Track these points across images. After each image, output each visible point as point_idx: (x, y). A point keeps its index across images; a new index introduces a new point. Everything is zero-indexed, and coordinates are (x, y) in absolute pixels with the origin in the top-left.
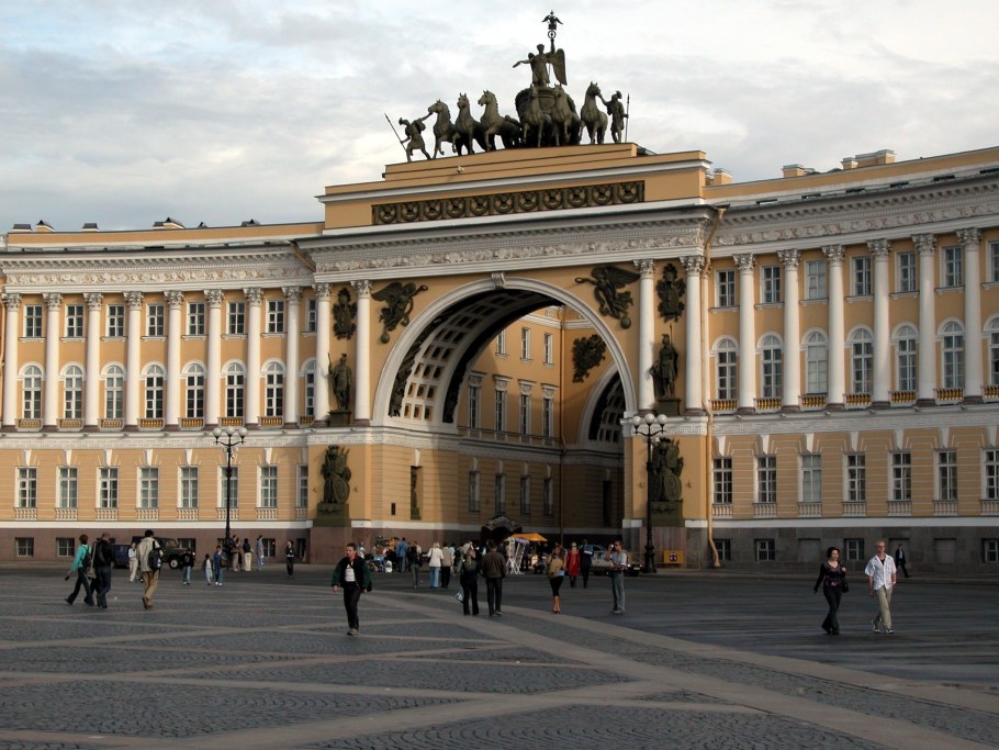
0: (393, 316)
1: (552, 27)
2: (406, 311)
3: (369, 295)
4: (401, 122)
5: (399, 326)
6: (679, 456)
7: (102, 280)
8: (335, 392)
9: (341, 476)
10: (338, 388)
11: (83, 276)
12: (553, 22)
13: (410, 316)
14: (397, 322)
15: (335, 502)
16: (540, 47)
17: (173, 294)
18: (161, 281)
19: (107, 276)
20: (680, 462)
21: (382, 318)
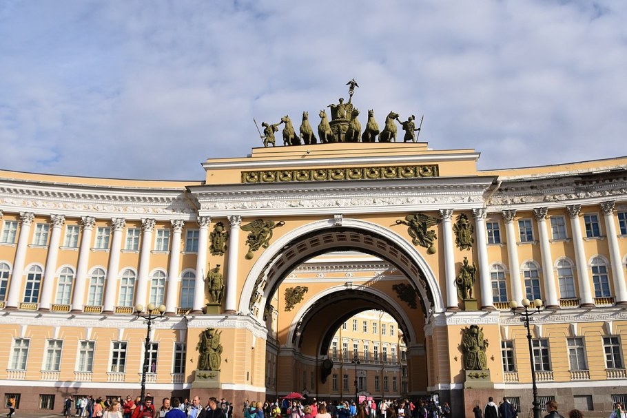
0: (256, 241)
1: (352, 88)
2: (267, 238)
3: (239, 227)
4: (263, 125)
5: (261, 248)
6: (484, 339)
7: (36, 205)
8: (210, 291)
9: (215, 350)
10: (214, 288)
11: (21, 201)
12: (353, 85)
13: (270, 242)
14: (260, 245)
15: (210, 370)
16: (341, 100)
17: (89, 219)
18: (81, 209)
19: (39, 203)
20: (485, 343)
21: (248, 242)
